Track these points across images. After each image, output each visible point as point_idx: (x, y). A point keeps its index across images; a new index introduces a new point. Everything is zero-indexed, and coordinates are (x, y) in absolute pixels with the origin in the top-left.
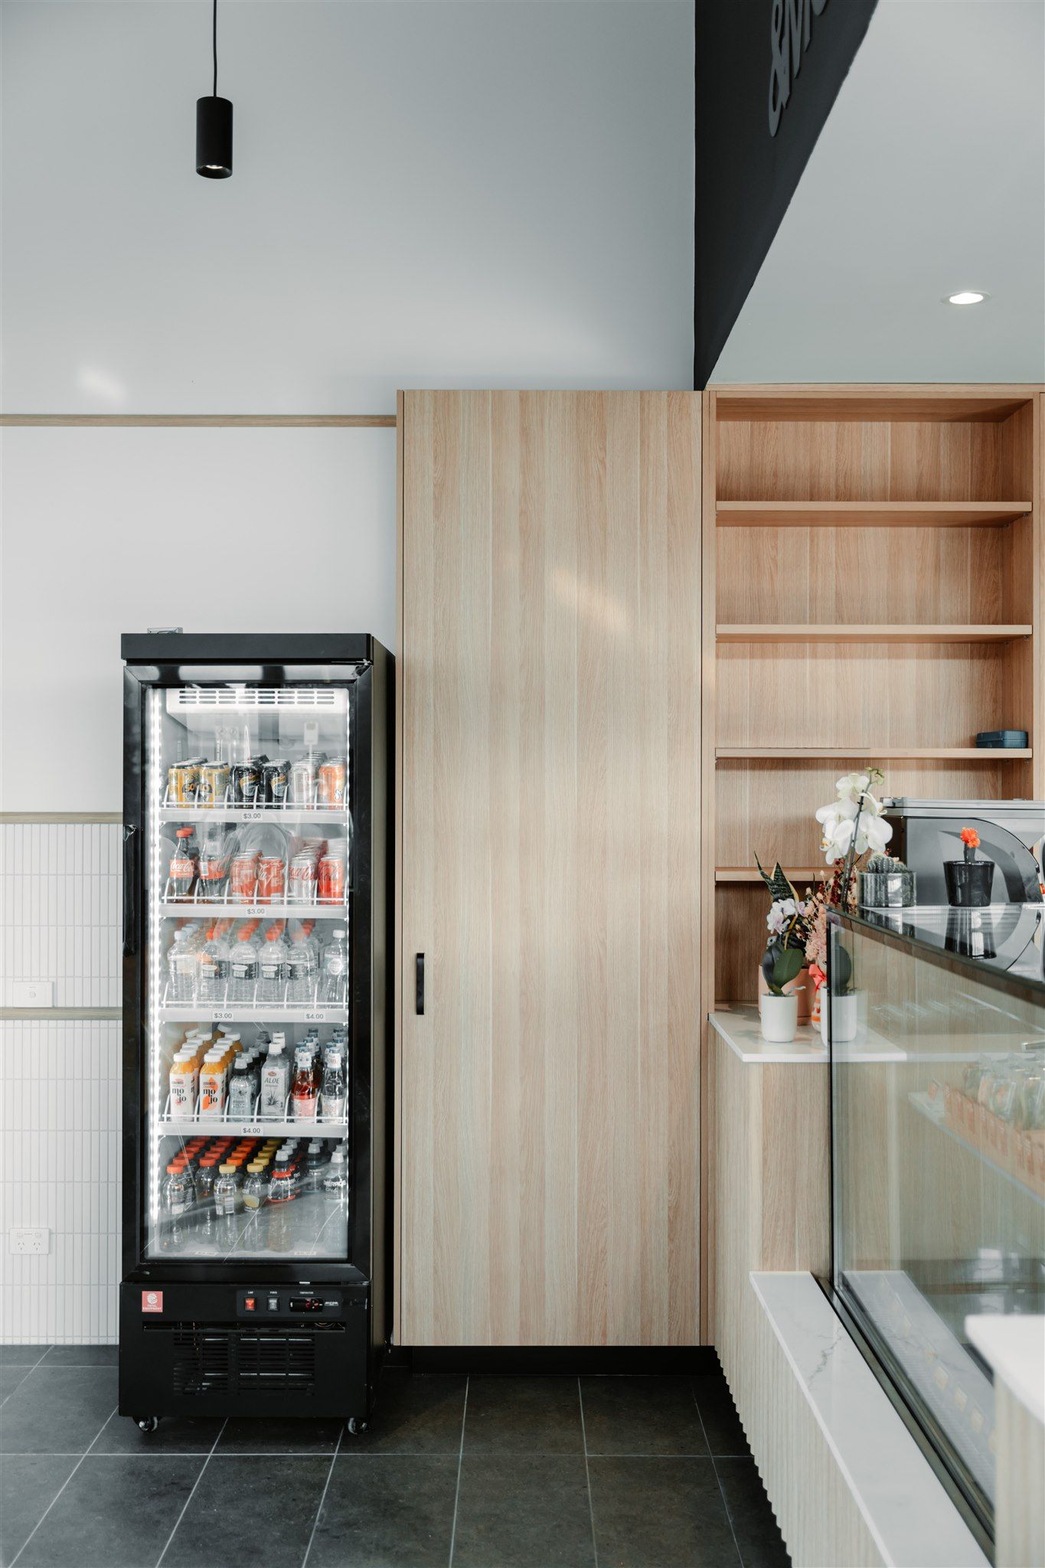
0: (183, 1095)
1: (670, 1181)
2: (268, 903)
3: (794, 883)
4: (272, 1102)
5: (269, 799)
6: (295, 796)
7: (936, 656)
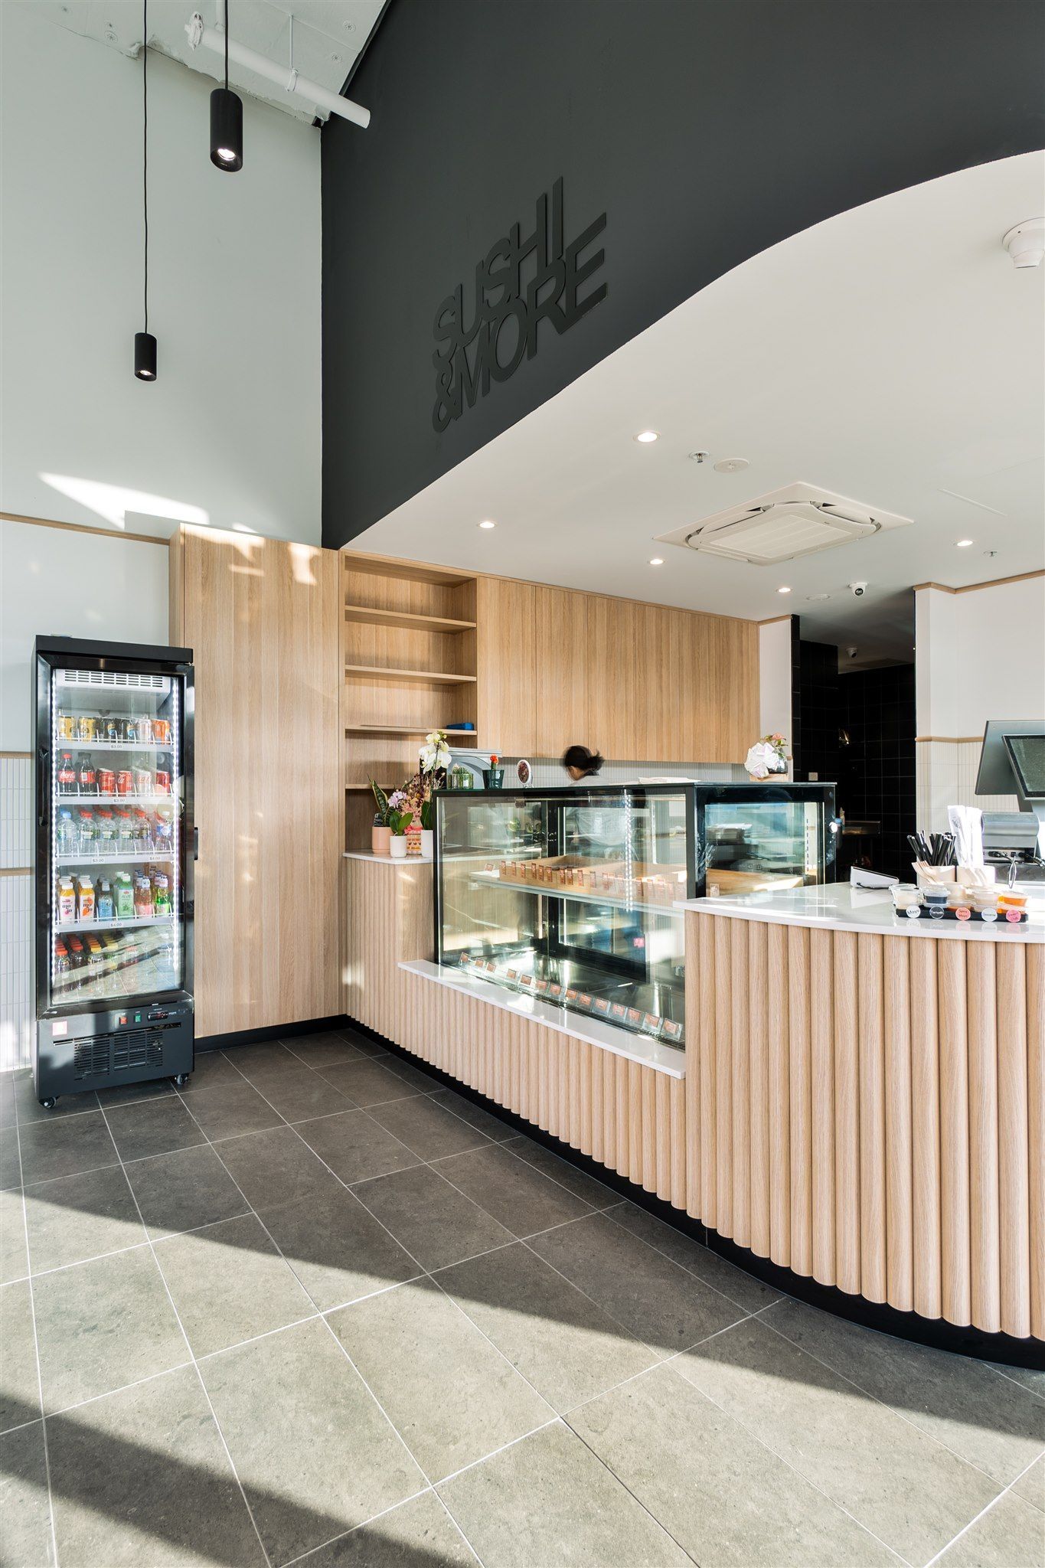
0: (70, 908)
1: (325, 936)
2: (125, 796)
3: (384, 790)
4: (126, 908)
5: (125, 737)
6: (141, 736)
7: (429, 690)
